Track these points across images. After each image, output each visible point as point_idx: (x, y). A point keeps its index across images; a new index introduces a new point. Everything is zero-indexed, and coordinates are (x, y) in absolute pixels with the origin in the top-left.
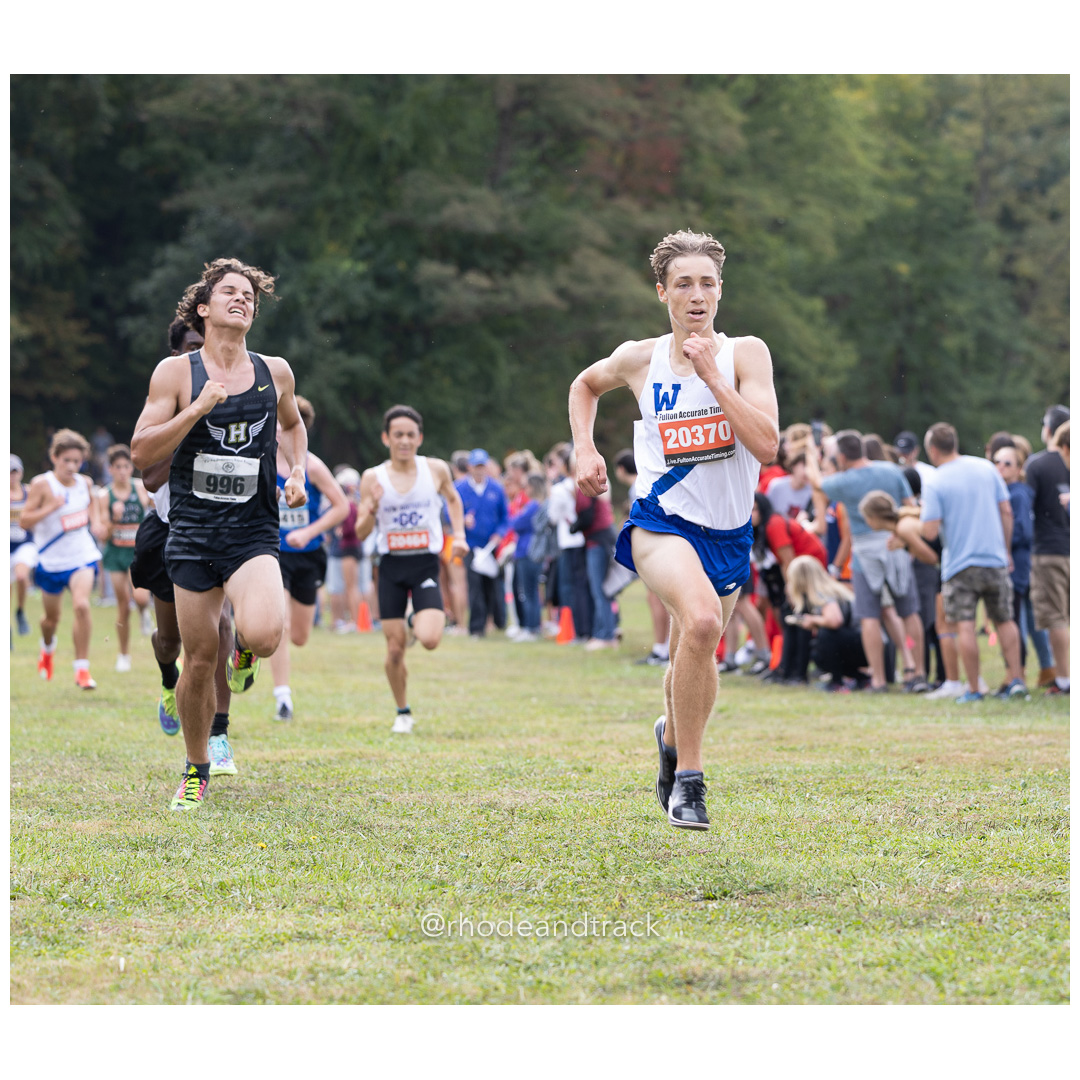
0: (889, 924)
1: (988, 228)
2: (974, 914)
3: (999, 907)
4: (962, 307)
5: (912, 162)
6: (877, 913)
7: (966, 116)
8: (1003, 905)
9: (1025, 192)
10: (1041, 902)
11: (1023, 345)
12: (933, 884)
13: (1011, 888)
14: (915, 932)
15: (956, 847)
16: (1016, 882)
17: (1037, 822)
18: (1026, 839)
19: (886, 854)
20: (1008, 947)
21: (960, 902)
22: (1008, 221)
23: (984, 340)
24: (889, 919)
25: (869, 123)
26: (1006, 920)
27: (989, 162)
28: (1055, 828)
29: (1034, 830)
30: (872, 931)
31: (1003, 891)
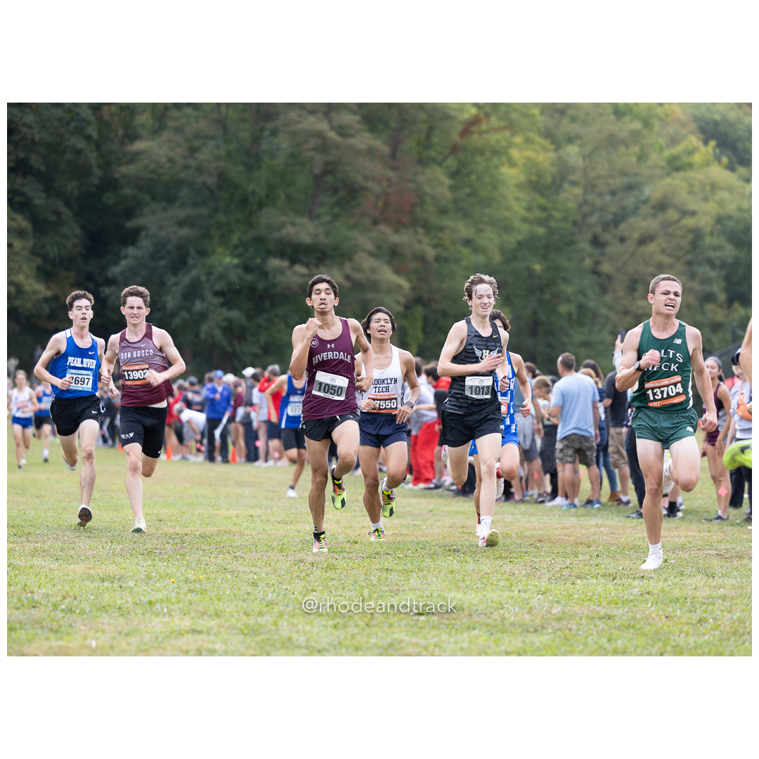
0: (520, 630)
1: (585, 246)
2: (567, 626)
3: (580, 622)
4: (569, 290)
5: (543, 209)
6: (513, 624)
7: (574, 183)
8: (584, 621)
9: (606, 226)
10: (604, 620)
11: (603, 311)
12: (545, 609)
13: (588, 612)
14: (535, 635)
15: (559, 589)
16: (591, 609)
17: (604, 576)
18: (597, 585)
19: (519, 591)
20: (585, 644)
21: (560, 619)
22: (596, 242)
23: (581, 308)
24: (520, 627)
25: (520, 186)
26: (585, 629)
27: (586, 209)
28: (614, 579)
29: (602, 580)
30: (510, 634)
31: (583, 613)
